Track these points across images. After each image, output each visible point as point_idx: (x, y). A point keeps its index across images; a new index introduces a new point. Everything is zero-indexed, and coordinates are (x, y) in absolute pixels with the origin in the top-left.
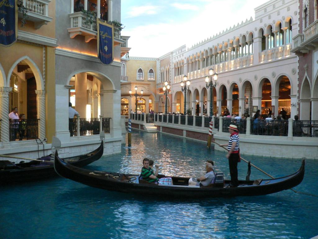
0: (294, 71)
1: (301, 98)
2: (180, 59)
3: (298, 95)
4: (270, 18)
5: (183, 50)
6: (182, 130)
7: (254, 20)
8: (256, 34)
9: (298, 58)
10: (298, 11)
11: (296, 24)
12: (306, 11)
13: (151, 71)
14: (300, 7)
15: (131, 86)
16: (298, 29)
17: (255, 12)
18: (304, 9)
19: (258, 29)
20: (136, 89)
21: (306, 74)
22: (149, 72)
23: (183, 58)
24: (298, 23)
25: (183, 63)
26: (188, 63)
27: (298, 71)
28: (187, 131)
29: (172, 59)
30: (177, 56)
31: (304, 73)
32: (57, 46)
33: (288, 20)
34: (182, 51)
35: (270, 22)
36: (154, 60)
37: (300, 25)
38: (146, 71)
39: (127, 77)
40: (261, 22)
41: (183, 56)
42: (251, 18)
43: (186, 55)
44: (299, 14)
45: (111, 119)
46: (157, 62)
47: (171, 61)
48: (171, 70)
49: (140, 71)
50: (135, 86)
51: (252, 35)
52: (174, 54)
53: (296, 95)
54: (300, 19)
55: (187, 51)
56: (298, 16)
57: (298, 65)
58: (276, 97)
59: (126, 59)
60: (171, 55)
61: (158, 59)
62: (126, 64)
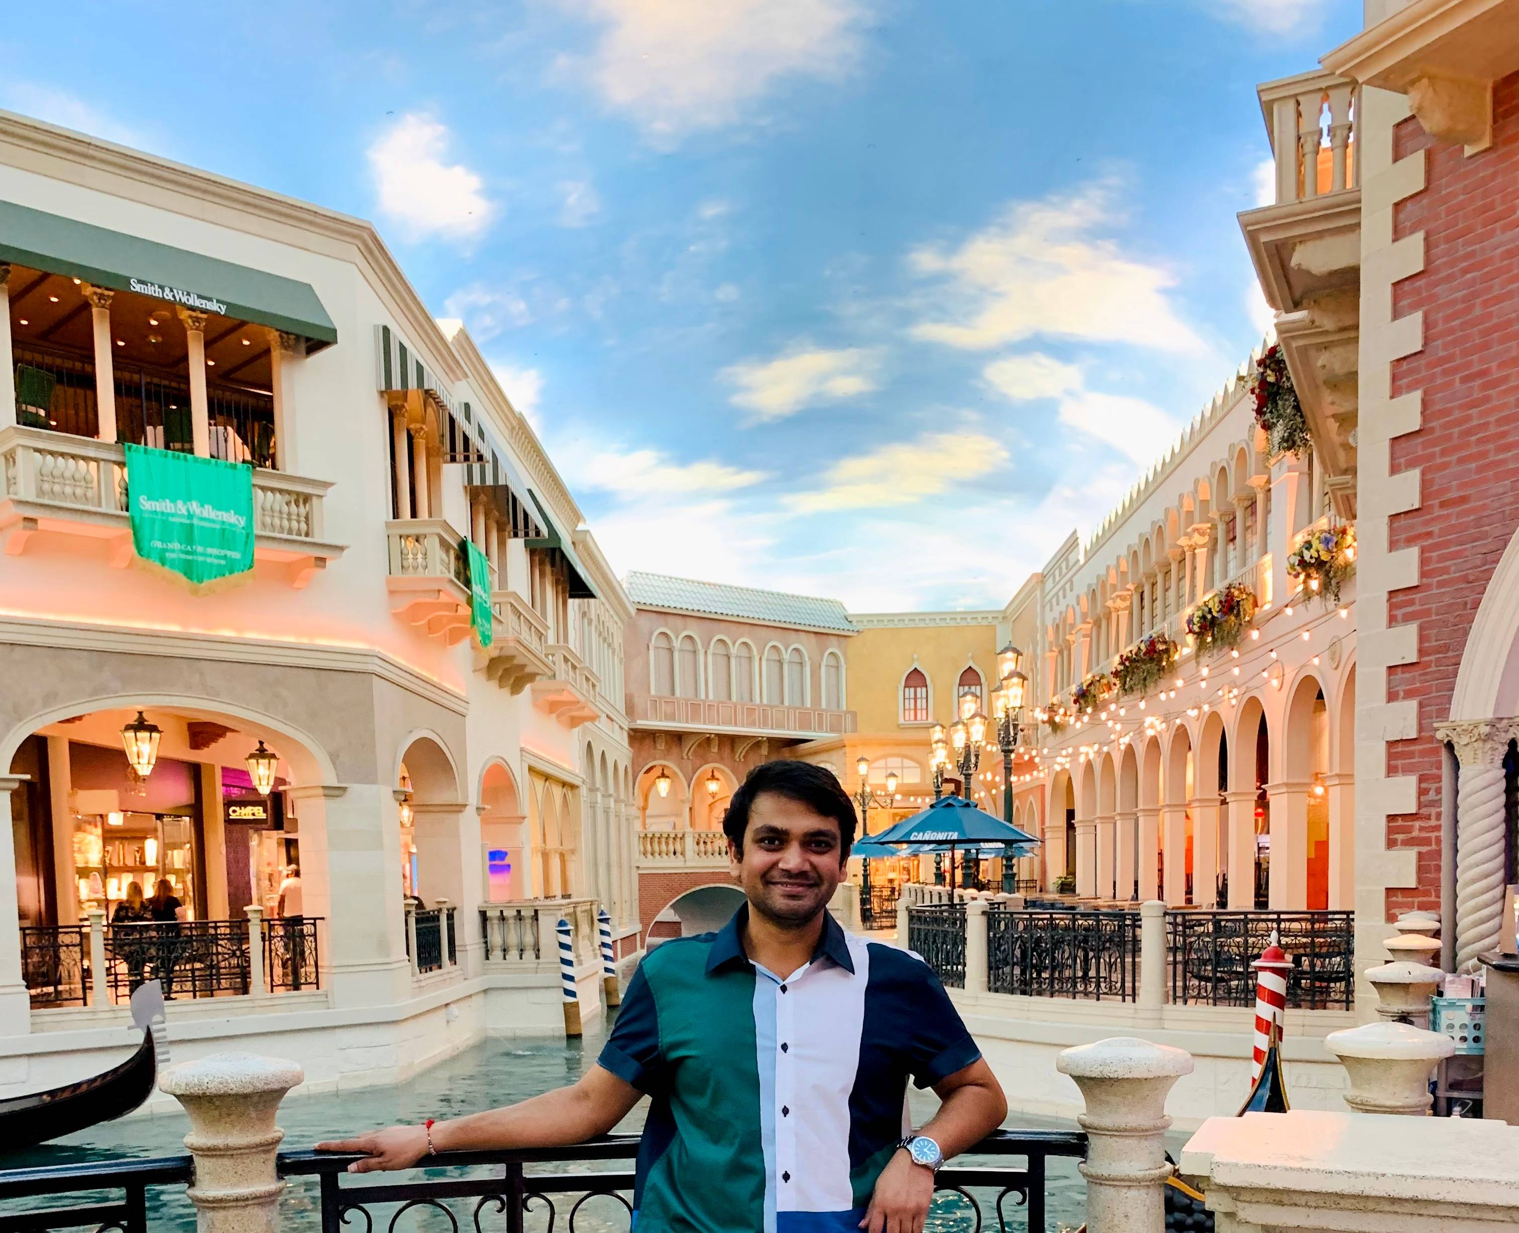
2: (1063, 607)
5: (1072, 560)
13: (970, 678)
22: (961, 683)
29: (1043, 607)
30: (1057, 594)
34: (1071, 564)
36: (985, 623)
38: (944, 678)
39: (854, 716)
41: (1071, 588)
46: (999, 629)
47: (1039, 622)
49: (916, 678)
52: (1049, 584)
55: (1082, 562)
59: (847, 626)
60: (1038, 592)
61: (1004, 616)
62: (845, 654)
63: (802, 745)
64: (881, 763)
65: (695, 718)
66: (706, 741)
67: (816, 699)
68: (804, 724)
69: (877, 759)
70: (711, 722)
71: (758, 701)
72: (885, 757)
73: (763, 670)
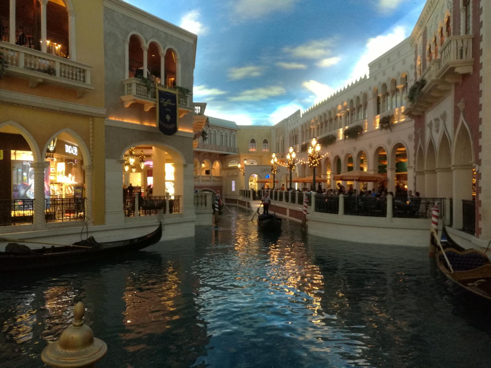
0: (410, 137)
1: (416, 171)
2: (294, 126)
3: (414, 167)
4: (384, 74)
6: (286, 209)
7: (368, 77)
8: (371, 95)
9: (413, 122)
11: (413, 80)
13: (265, 141)
15: (240, 158)
17: (369, 68)
19: (372, 88)
20: (245, 162)
21: (420, 141)
22: (263, 143)
23: (298, 125)
24: (414, 78)
25: (298, 131)
26: (303, 132)
27: (414, 137)
28: (290, 210)
29: (287, 126)
30: (292, 124)
32: (106, 116)
33: (404, 76)
34: (297, 117)
35: (384, 80)
36: (269, 129)
38: (259, 141)
39: (238, 149)
40: (375, 79)
41: (297, 122)
42: (365, 76)
43: (301, 122)
44: (414, 68)
45: (181, 197)
46: (272, 130)
47: (286, 130)
48: (286, 139)
49: (253, 141)
50: (244, 159)
51: (365, 96)
52: (289, 121)
53: (412, 167)
54: (416, 74)
55: (301, 117)
56: (413, 71)
57: (414, 129)
58: (391, 169)
59: (237, 128)
60: (286, 123)
61: (273, 128)
62: (236, 134)
63: (228, 156)
64: (248, 161)
65: (204, 148)
66: (205, 154)
67: (230, 145)
68: (228, 151)
69: (248, 159)
70: (207, 149)
71: (217, 144)
72: (250, 159)
73: (218, 137)
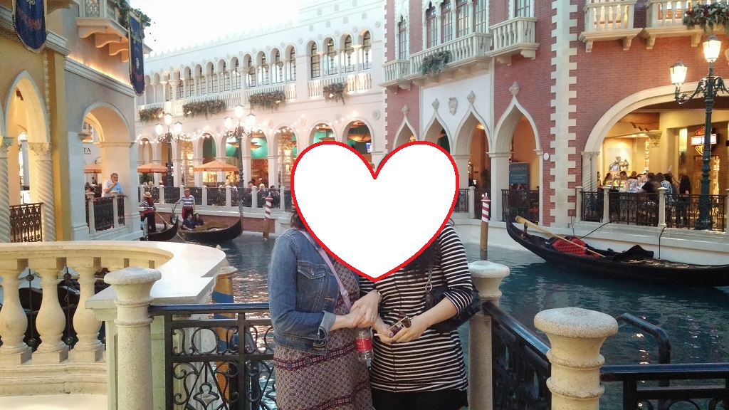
0: (376, 115)
3: (385, 152)
4: (328, 25)
7: (296, 24)
8: (302, 51)
9: (385, 96)
10: (385, 22)
11: (381, 41)
12: (400, 24)
14: (390, 16)
16: (385, 50)
17: (297, 11)
18: (398, 20)
19: (306, 41)
21: (405, 120)
24: (385, 41)
27: (385, 115)
31: (402, 119)
32: (69, 52)
33: (362, 34)
35: (329, 33)
37: (390, 45)
40: (311, 30)
42: (290, 22)
44: (385, 28)
45: (125, 198)
51: (292, 51)
53: (381, 152)
54: (389, 36)
56: (384, 31)
57: (386, 105)
